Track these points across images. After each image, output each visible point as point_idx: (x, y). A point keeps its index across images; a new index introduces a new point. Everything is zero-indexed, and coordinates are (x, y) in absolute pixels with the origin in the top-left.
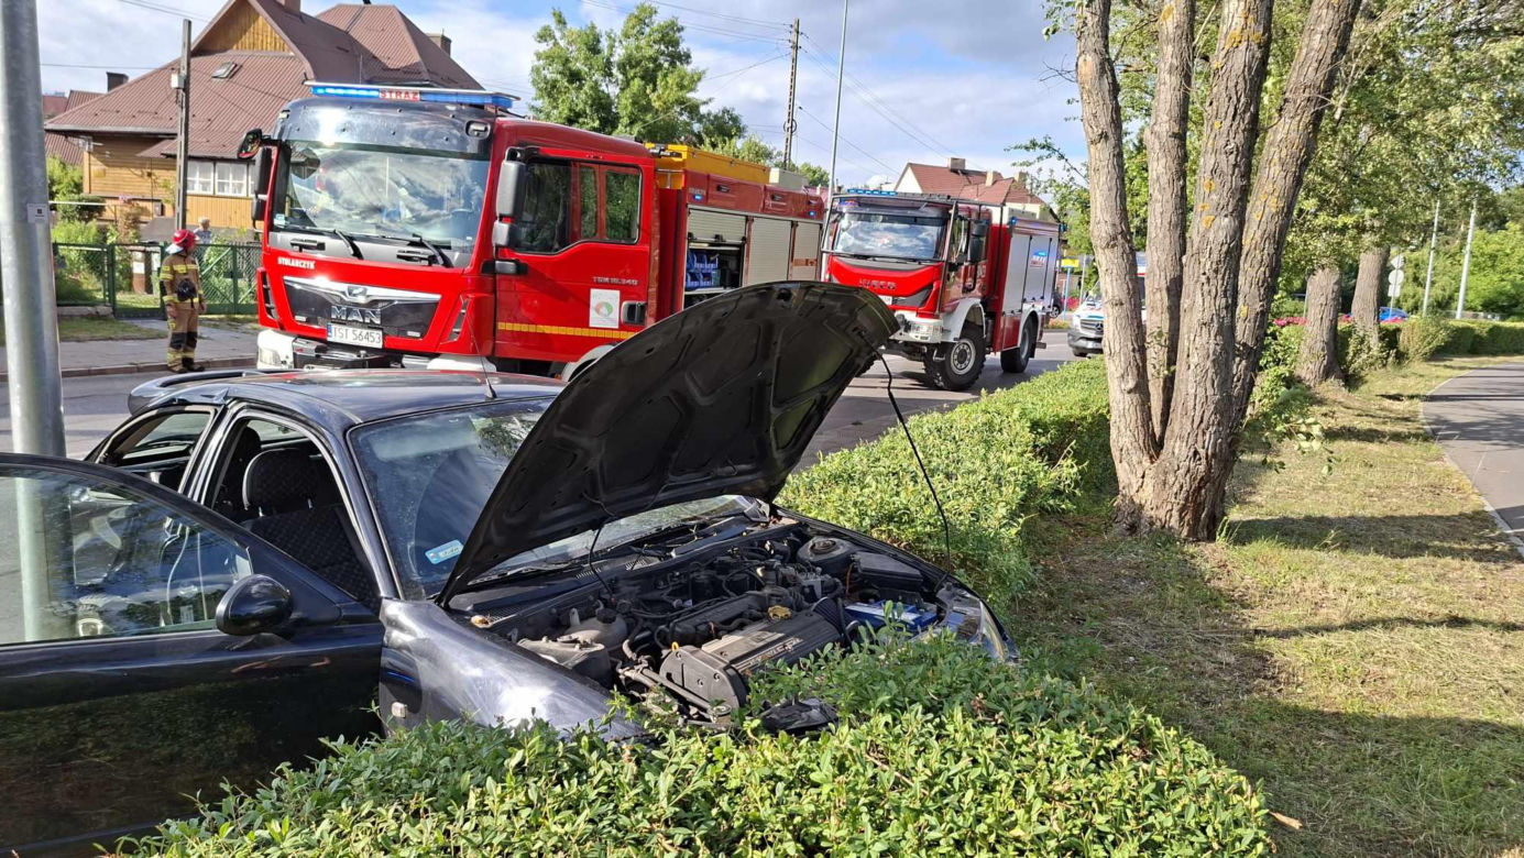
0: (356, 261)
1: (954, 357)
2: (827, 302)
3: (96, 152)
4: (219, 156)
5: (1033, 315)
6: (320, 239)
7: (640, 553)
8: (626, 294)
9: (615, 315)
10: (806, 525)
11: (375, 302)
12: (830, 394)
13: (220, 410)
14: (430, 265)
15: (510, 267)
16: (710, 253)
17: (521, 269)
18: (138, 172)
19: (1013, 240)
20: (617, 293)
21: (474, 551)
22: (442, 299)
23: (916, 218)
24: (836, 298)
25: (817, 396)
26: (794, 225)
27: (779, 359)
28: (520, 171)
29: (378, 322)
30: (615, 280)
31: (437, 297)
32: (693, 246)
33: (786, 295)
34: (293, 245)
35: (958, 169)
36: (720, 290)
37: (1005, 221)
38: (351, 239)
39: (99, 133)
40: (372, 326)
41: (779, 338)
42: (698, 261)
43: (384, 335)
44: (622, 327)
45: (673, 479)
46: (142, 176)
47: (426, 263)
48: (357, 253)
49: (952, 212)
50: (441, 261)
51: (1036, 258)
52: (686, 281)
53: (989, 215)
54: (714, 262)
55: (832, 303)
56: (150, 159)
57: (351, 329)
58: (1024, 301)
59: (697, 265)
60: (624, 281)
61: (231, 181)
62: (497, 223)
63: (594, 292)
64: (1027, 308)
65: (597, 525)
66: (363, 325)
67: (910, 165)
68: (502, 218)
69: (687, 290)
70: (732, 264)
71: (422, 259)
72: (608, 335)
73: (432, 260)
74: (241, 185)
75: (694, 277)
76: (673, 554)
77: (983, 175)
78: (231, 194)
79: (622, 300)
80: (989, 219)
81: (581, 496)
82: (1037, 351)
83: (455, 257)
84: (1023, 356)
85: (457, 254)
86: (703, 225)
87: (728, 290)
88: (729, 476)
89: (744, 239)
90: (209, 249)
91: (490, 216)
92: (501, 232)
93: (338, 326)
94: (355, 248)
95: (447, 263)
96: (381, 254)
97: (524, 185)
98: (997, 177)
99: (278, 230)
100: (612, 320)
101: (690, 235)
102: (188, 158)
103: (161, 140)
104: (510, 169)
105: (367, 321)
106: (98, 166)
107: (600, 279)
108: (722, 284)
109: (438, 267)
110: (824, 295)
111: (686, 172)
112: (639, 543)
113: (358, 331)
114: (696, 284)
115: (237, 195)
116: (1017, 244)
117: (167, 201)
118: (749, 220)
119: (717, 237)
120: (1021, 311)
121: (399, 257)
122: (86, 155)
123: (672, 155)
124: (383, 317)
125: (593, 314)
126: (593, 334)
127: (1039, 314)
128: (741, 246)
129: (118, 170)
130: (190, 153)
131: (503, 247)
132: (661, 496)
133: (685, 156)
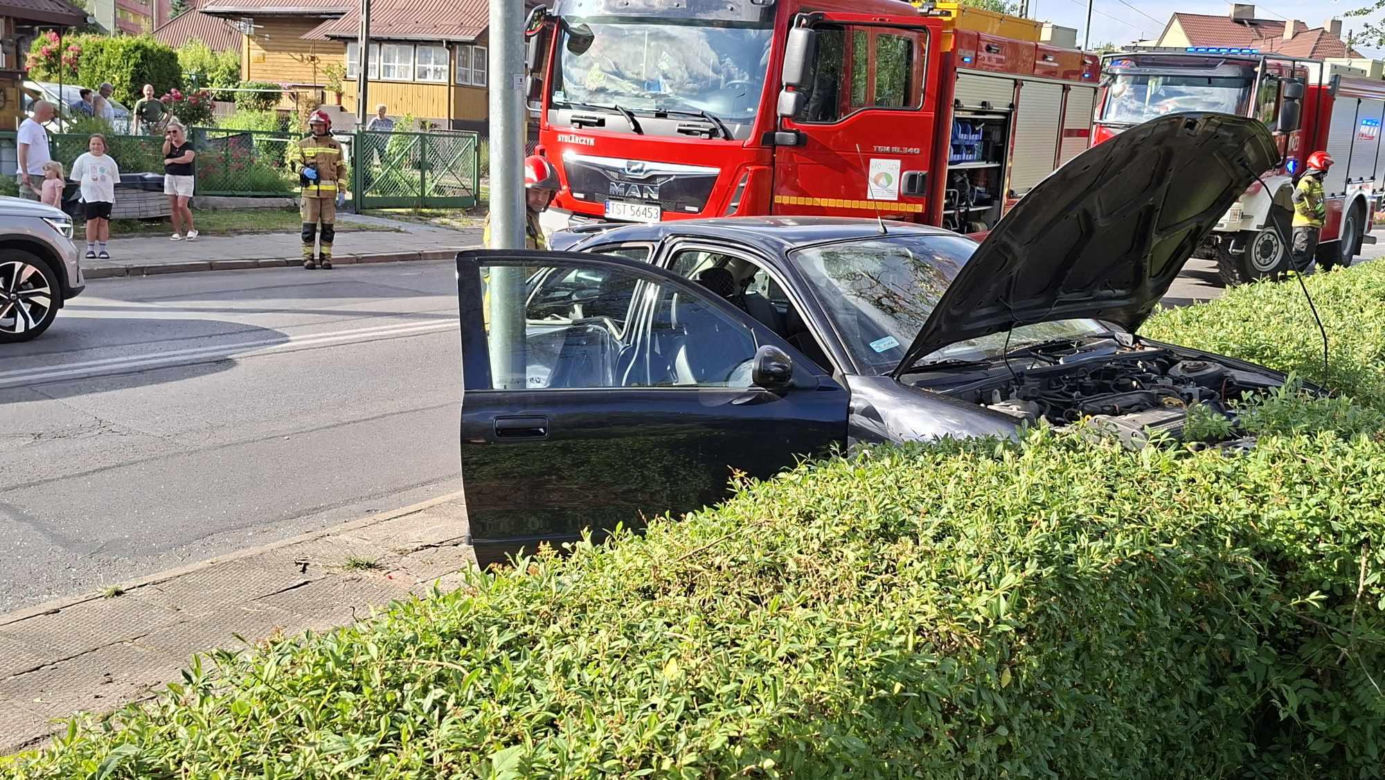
0: (636, 136)
1: (1256, 249)
2: (1222, 132)
3: (256, 36)
4: (385, 36)
5: (1361, 199)
6: (599, 115)
7: (1036, 357)
8: (907, 163)
9: (894, 186)
10: (1171, 352)
11: (654, 177)
12: (1204, 225)
13: (657, 246)
14: (710, 138)
15: (791, 138)
16: (975, 122)
17: (801, 139)
18: (298, 56)
19: (1335, 103)
20: (897, 163)
21: (928, 332)
22: (722, 173)
23: (1210, 78)
24: (1228, 128)
25: (1193, 226)
26: (1066, 89)
27: (1170, 185)
28: (810, 37)
29: (655, 197)
30: (896, 149)
31: (715, 171)
32: (960, 114)
33: (1191, 125)
34: (573, 121)
35: (1244, 19)
36: (983, 165)
37: (1326, 81)
38: (630, 114)
39: (260, 14)
40: (650, 202)
41: (1174, 164)
42: (964, 132)
43: (662, 210)
44: (901, 199)
45: (1063, 296)
46: (302, 61)
47: (707, 136)
48: (638, 129)
49: (1258, 69)
50: (721, 133)
51: (1364, 129)
52: (950, 155)
53: (1305, 72)
54: (978, 132)
55: (1226, 133)
56: (314, 42)
57: (629, 205)
58: (1349, 181)
59: (962, 136)
60: (906, 150)
61: (397, 64)
62: (783, 92)
63: (873, 161)
64: (1352, 192)
65: (1006, 327)
66: (642, 200)
67: (1177, 14)
68: (791, 87)
69: (951, 163)
70: (996, 136)
71: (702, 132)
72: (886, 206)
73: (713, 133)
74: (407, 68)
75: (957, 149)
76: (1061, 362)
77: (1281, 25)
78: (396, 78)
79: (902, 172)
80: (1305, 79)
81: (997, 301)
82: (1365, 247)
83: (736, 129)
84: (1345, 252)
85: (738, 126)
86: (973, 90)
87: (991, 165)
88: (1110, 298)
89: (1011, 106)
90: (391, 138)
91: (774, 86)
92: (787, 101)
93: (617, 203)
94: (636, 124)
95: (728, 137)
96: (659, 129)
97: (813, 51)
98: (1300, 27)
99: (557, 107)
100: (891, 192)
101: (957, 101)
102: (370, 40)
103: (324, 20)
104: (798, 37)
105: (646, 196)
106: (257, 51)
107: (881, 148)
108: (984, 159)
109: (719, 140)
110: (1220, 125)
111: (956, 32)
112: (1035, 348)
113: (636, 207)
114: (958, 157)
115: (403, 79)
116: (1341, 109)
117: (331, 88)
118: (1017, 84)
119: (984, 104)
120: (1344, 194)
121: (680, 131)
122: (245, 39)
123: (942, 14)
124: (661, 192)
125: (871, 184)
126: (871, 206)
127: (1368, 201)
128: (1007, 115)
129: (276, 55)
130: (371, 35)
131: (788, 117)
132: (1054, 309)
133: (954, 14)
